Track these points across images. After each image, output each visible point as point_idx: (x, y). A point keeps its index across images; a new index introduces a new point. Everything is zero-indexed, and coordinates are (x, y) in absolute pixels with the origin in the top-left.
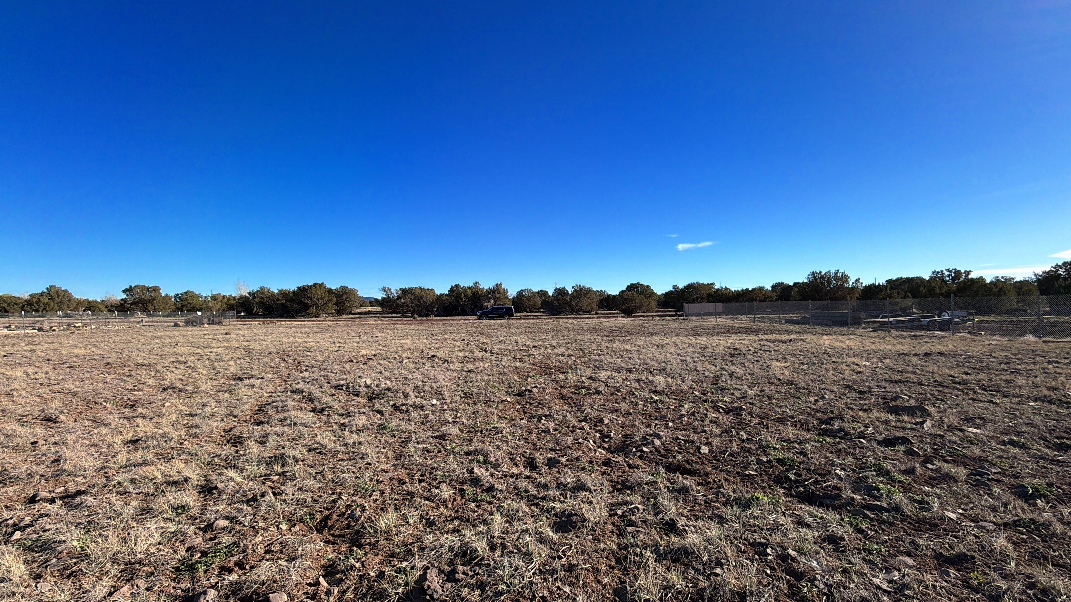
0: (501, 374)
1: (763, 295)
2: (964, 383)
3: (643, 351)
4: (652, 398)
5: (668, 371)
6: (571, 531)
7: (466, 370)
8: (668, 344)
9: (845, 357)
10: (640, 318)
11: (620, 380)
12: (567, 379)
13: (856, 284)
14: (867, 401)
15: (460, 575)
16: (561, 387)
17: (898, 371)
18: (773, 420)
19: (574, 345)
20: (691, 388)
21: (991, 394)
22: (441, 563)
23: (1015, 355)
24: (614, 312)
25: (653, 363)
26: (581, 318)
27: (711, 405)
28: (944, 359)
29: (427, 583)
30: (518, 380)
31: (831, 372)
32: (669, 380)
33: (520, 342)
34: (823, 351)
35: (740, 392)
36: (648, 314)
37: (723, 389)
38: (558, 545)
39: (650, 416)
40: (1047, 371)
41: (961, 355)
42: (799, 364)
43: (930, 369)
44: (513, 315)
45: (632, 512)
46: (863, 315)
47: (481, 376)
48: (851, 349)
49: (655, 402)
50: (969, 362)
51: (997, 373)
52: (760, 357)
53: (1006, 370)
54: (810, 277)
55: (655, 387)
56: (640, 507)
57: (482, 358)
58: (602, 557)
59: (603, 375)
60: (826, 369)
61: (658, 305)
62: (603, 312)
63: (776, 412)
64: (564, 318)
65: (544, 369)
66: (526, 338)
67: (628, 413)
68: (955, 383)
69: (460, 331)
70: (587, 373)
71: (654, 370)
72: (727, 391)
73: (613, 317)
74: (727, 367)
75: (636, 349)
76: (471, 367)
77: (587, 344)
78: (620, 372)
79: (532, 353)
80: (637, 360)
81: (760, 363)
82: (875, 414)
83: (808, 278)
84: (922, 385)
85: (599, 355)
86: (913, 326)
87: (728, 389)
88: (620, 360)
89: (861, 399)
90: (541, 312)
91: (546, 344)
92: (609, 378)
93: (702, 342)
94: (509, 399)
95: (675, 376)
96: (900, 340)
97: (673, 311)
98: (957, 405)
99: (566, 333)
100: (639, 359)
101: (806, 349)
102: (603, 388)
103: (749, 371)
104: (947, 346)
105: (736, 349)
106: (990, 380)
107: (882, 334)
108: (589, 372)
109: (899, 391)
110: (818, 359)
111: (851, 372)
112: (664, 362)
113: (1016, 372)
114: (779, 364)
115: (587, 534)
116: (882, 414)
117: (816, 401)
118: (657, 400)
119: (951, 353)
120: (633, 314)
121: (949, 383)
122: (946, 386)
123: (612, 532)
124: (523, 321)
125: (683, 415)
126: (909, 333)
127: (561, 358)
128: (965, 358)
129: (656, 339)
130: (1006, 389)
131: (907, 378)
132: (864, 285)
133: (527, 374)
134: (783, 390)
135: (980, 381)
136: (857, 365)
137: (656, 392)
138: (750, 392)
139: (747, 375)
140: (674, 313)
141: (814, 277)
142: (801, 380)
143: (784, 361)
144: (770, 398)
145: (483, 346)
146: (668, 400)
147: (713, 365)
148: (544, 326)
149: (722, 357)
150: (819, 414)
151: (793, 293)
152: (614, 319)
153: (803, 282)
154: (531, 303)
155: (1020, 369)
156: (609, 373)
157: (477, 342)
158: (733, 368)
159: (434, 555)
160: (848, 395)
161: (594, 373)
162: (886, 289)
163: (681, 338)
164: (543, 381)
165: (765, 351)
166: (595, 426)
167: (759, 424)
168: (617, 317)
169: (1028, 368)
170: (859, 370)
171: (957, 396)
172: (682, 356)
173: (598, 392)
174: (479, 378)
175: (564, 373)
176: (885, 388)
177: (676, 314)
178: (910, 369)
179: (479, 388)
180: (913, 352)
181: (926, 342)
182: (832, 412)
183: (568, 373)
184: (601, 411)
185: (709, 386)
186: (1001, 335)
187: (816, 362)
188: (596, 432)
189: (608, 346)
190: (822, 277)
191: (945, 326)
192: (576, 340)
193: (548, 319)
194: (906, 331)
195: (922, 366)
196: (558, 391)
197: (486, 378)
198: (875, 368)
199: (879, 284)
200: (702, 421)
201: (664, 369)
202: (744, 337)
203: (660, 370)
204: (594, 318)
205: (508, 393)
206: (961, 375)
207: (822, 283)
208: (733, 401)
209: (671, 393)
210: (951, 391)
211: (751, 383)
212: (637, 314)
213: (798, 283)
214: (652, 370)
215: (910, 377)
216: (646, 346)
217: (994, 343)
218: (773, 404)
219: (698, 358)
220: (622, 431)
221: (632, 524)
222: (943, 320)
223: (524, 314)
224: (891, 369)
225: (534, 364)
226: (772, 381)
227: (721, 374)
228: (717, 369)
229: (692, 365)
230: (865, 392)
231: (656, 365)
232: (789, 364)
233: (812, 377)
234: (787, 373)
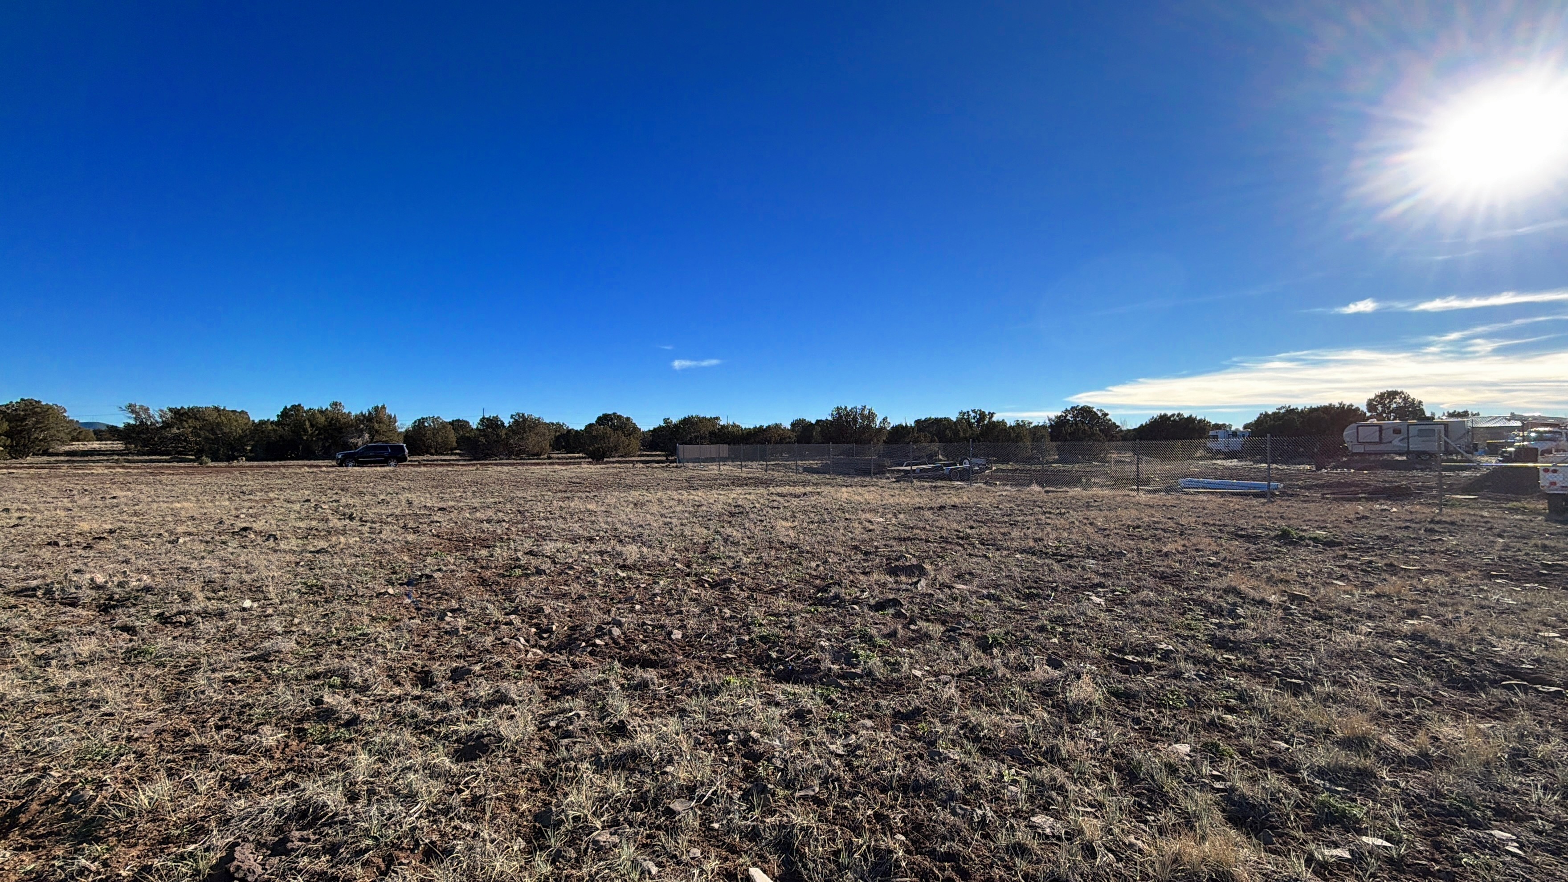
0: (378, 553)
1: (780, 435)
2: (967, 537)
3: (613, 511)
5: (645, 538)
6: (480, 757)
7: (313, 549)
8: (650, 501)
9: (858, 512)
10: (615, 465)
11: (574, 553)
12: (491, 556)
13: (884, 424)
14: (871, 563)
15: (296, 843)
16: (482, 567)
17: (909, 528)
19: (508, 506)
20: (672, 559)
21: (987, 548)
22: (260, 834)
23: (1018, 506)
24: (576, 455)
25: (625, 528)
27: (694, 579)
28: (955, 512)
29: (235, 863)
30: (409, 561)
31: (841, 531)
32: (645, 549)
33: (416, 503)
35: (733, 561)
36: (627, 459)
37: (713, 558)
38: (459, 777)
39: (612, 599)
40: (1040, 522)
41: (972, 508)
42: (808, 522)
43: (939, 524)
44: (405, 460)
45: (570, 721)
46: (887, 462)
47: (342, 559)
48: (868, 503)
49: (620, 580)
50: (977, 515)
51: (998, 525)
52: (765, 516)
53: (1007, 523)
54: (834, 413)
55: (624, 560)
56: (582, 713)
57: (344, 530)
58: (522, 781)
59: (549, 547)
60: (836, 528)
61: (642, 446)
62: (560, 456)
64: (495, 464)
65: (456, 543)
66: (428, 495)
67: (581, 597)
68: (958, 538)
69: (301, 486)
70: (526, 545)
71: (625, 537)
72: (718, 561)
73: (574, 463)
74: (723, 529)
75: (605, 510)
76: (323, 544)
77: (530, 503)
78: (577, 543)
79: (436, 518)
80: (602, 524)
81: (764, 524)
82: (874, 576)
84: (928, 541)
85: (546, 519)
86: (935, 475)
87: (719, 558)
88: (577, 525)
89: (866, 561)
90: (456, 454)
91: (461, 504)
92: (558, 551)
93: (696, 498)
94: (391, 591)
95: (654, 544)
96: (920, 492)
97: (663, 455)
98: (955, 561)
99: (497, 488)
100: (607, 523)
101: (819, 505)
102: (548, 566)
103: (748, 533)
104: (962, 498)
105: (739, 506)
106: (990, 533)
107: (903, 484)
108: (528, 544)
109: (904, 550)
110: (830, 516)
111: (862, 530)
112: (641, 526)
113: (1014, 524)
114: (784, 523)
115: (504, 757)
116: (882, 576)
117: (818, 566)
119: (964, 505)
120: (605, 460)
121: (953, 539)
122: (949, 542)
123: (540, 749)
124: (424, 469)
125: (655, 595)
126: (930, 484)
127: (485, 526)
128: (975, 511)
129: (634, 495)
130: (1000, 543)
131: (915, 534)
132: (891, 426)
133: (425, 551)
134: (784, 556)
135: (980, 535)
136: (870, 521)
137: (624, 567)
138: (746, 561)
139: (745, 539)
140: (664, 458)
141: (839, 414)
142: (807, 542)
143: (792, 519)
144: (767, 566)
145: (346, 510)
146: (639, 576)
147: (706, 527)
148: (459, 477)
149: (719, 516)
150: (817, 581)
151: (815, 433)
152: (576, 466)
153: (826, 420)
154: (440, 440)
155: (1017, 521)
156: (559, 545)
157: (335, 504)
158: (729, 530)
159: (246, 826)
160: (853, 557)
161: (537, 545)
163: (669, 492)
164: (452, 561)
165: (772, 507)
166: (530, 617)
167: (748, 598)
168: (579, 463)
169: (1026, 520)
170: (871, 527)
171: (956, 552)
172: (665, 517)
173: (540, 572)
174: (337, 561)
175: (489, 547)
176: (891, 547)
177: (667, 459)
178: (920, 524)
179: (337, 577)
180: (929, 506)
181: (944, 494)
182: (832, 578)
183: (495, 546)
184: (541, 598)
185: (696, 555)
186: (1012, 485)
187: (828, 519)
188: (530, 626)
189: (563, 505)
190: (848, 414)
191: (964, 475)
192: (513, 498)
193: (467, 465)
194: (927, 482)
195: (933, 521)
196: (477, 574)
197: (350, 561)
198: (888, 524)
200: (679, 600)
201: (640, 535)
202: (748, 491)
203: (633, 537)
204: (544, 464)
205: (390, 582)
206: (965, 529)
207: (847, 422)
208: (723, 572)
209: (645, 567)
210: (953, 547)
211: (748, 549)
212: (611, 459)
213: (822, 421)
214: (622, 537)
215: (919, 533)
216: (618, 505)
217: (1004, 494)
219: (687, 519)
220: (569, 621)
221: (568, 735)
222: (964, 469)
223: (425, 458)
224: (903, 525)
225: (438, 537)
226: (773, 545)
227: (714, 539)
228: (710, 533)
229: (678, 528)
230: (870, 553)
231: (629, 531)
232: (796, 523)
233: (819, 538)
234: (792, 534)
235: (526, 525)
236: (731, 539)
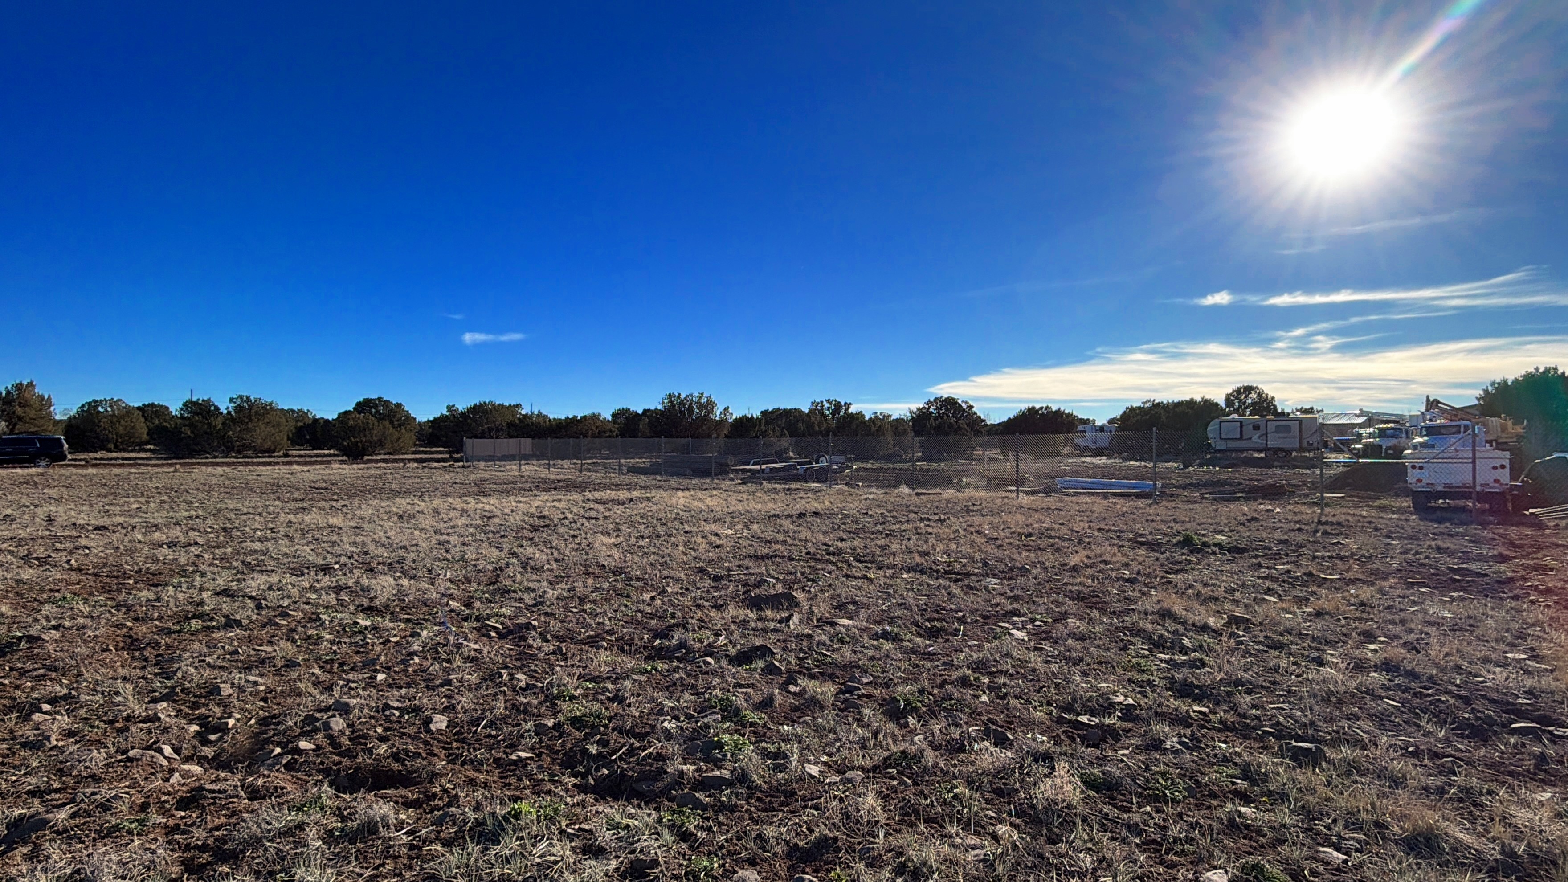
1: (597, 427)
2: (839, 553)
3: (366, 526)
4: (356, 623)
5: (409, 563)
8: (422, 512)
9: (703, 523)
10: (379, 465)
11: (295, 592)
12: (158, 600)
13: (725, 415)
14: (723, 592)
16: (136, 619)
17: (766, 542)
18: (581, 642)
19: (210, 521)
20: (443, 595)
21: (866, 567)
23: (890, 511)
24: (326, 452)
26: (248, 464)
27: (475, 624)
28: (819, 521)
30: (10, 613)
31: (681, 548)
32: (405, 582)
33: (61, 519)
34: (674, 516)
35: (533, 595)
36: (397, 457)
37: (505, 592)
39: (341, 665)
40: (919, 531)
41: (837, 515)
42: (637, 538)
43: (802, 536)
44: (64, 458)
46: (731, 460)
48: (712, 511)
49: (360, 632)
50: (845, 524)
51: (872, 536)
52: (580, 529)
53: (881, 533)
54: (666, 401)
55: (371, 599)
59: (256, 583)
60: (673, 544)
61: (419, 440)
62: (302, 452)
63: (588, 627)
64: (206, 464)
65: (108, 580)
66: (86, 508)
67: (291, 664)
68: (828, 554)
70: (220, 581)
71: (379, 564)
72: (513, 595)
73: (321, 463)
74: (521, 550)
75: (355, 525)
77: (244, 517)
78: (302, 574)
79: (83, 542)
80: (347, 546)
81: (578, 540)
82: (732, 611)
83: (663, 403)
84: (793, 559)
85: (264, 541)
86: (787, 476)
87: (515, 592)
88: (308, 548)
89: (717, 589)
90: (150, 450)
91: (136, 520)
92: (270, 588)
93: (487, 507)
95: (420, 574)
96: (773, 496)
97: (446, 452)
98: (830, 585)
99: (201, 495)
100: (354, 543)
101: (650, 514)
102: (249, 613)
103: (556, 554)
104: (824, 503)
105: (544, 517)
106: (865, 547)
107: (751, 487)
108: (223, 580)
109: (764, 572)
110: (665, 528)
111: (707, 547)
112: (404, 547)
113: (891, 534)
114: (606, 540)
116: (741, 611)
117: (653, 598)
118: (366, 628)
119: (827, 512)
120: (366, 458)
121: (822, 555)
122: (819, 560)
124: (91, 471)
125: (412, 654)
126: (783, 486)
127: (163, 552)
128: (842, 519)
129: (402, 504)
130: (880, 559)
131: (775, 551)
132: (734, 417)
133: (45, 596)
134: (606, 585)
135: (854, 549)
136: (716, 535)
137: (369, 611)
138: (551, 594)
139: (552, 562)
140: (448, 456)
141: (671, 402)
142: (636, 565)
143: (615, 534)
144: (582, 600)
146: (391, 625)
147: (497, 548)
148: (147, 482)
149: (517, 532)
150: (653, 622)
151: (641, 426)
152: (323, 466)
153: (656, 409)
155: (893, 531)
156: (274, 578)
158: (529, 551)
160: (699, 585)
161: (238, 580)
162: (760, 425)
163: (450, 500)
164: (87, 610)
165: (589, 518)
166: (195, 706)
167: (554, 653)
168: (329, 462)
169: (903, 528)
170: (719, 542)
171: (830, 573)
172: (441, 534)
173: (230, 623)
175: (158, 586)
176: (747, 568)
177: (451, 457)
178: (780, 537)
180: (786, 513)
181: (802, 498)
182: (673, 616)
183: (167, 584)
184: (222, 668)
185: (481, 587)
186: (878, 487)
187: (662, 533)
188: (190, 722)
189: (293, 519)
190: (682, 403)
191: (822, 476)
192: (220, 510)
193: (163, 465)
194: (780, 484)
195: (795, 532)
196: (125, 630)
198: (739, 538)
199: (752, 416)
200: (449, 661)
201: (401, 561)
202: (560, 497)
203: (391, 564)
204: (278, 463)
206: (836, 543)
207: (681, 412)
208: (519, 612)
209: (402, 609)
210: (824, 566)
211: (556, 577)
212: (375, 457)
213: (649, 410)
214: (373, 565)
215: (779, 550)
216: (376, 518)
217: (871, 497)
218: (585, 611)
219: (472, 535)
220: (262, 708)
222: (821, 467)
223: (98, 455)
224: (758, 538)
225: (80, 570)
226: (591, 570)
227: (507, 565)
228: (502, 555)
229: (458, 549)
230: (721, 578)
231: (386, 554)
232: (621, 539)
233: (652, 558)
234: (616, 554)
235: (229, 550)
236: (532, 563)
